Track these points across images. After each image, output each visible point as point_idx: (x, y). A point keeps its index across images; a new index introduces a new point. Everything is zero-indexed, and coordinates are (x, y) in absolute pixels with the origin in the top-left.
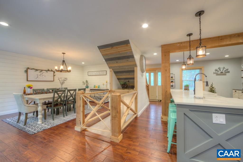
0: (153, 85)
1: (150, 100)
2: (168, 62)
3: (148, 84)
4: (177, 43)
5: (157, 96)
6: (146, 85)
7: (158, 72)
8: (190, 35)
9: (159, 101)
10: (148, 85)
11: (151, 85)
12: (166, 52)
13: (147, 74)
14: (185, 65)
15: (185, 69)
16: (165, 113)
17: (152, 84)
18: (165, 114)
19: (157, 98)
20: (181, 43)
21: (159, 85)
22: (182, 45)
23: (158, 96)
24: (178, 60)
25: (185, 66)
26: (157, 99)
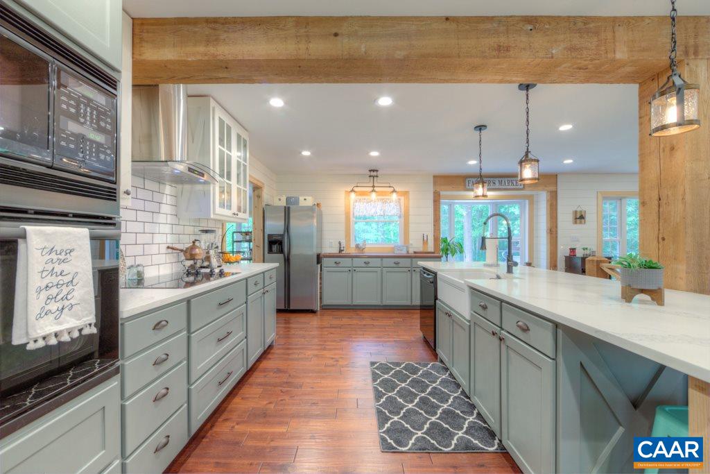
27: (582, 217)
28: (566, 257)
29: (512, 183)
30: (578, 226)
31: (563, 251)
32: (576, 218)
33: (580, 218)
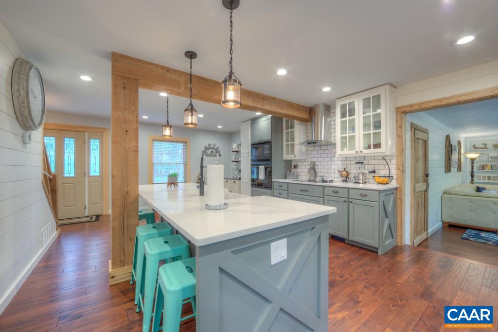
0: (72, 175)
1: (60, 222)
2: (133, 108)
3: (53, 170)
4: (158, 66)
5: (87, 204)
6: (45, 176)
7: (89, 138)
8: (191, 55)
9: (94, 219)
10: (55, 176)
11: (66, 175)
12: (129, 78)
13: (50, 141)
14: (171, 127)
15: (170, 136)
16: (123, 259)
17: (69, 171)
18: (121, 261)
19: (87, 210)
20: (168, 70)
21: (92, 174)
22: (168, 75)
23: (90, 203)
24: (147, 116)
25: (171, 129)
26: (87, 214)
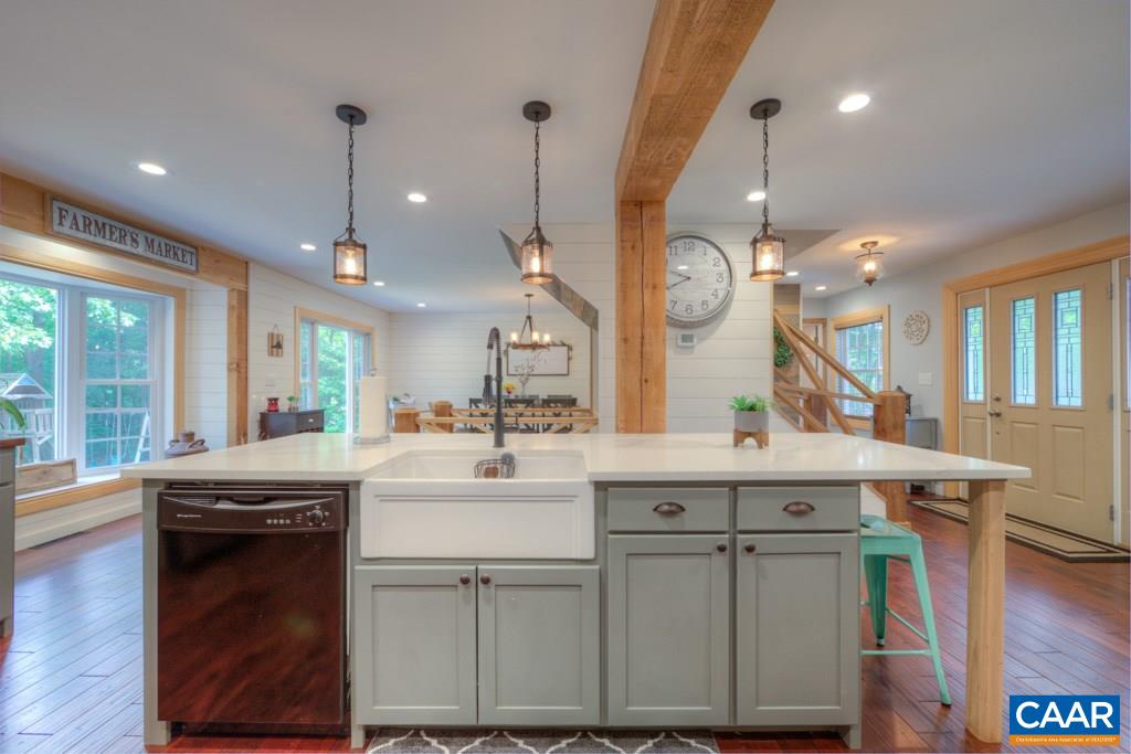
27: (279, 346)
28: (262, 414)
29: (175, 254)
30: (274, 360)
31: (257, 403)
32: (272, 347)
33: (276, 346)
